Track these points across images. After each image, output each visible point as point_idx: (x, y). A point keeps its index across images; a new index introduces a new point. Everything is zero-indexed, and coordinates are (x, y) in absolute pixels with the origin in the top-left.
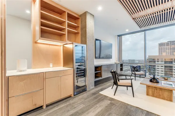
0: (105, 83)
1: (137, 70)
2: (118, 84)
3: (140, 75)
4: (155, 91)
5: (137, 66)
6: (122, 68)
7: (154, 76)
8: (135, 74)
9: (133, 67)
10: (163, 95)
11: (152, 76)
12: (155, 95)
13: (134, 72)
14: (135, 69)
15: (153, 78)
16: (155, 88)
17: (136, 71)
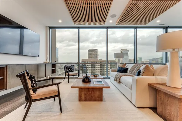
0: (17, 99)
1: (71, 70)
2: (33, 99)
3: (74, 76)
4: (87, 93)
5: (71, 66)
6: (55, 69)
7: (87, 75)
8: (69, 75)
9: (67, 67)
10: (95, 95)
11: (85, 75)
12: (88, 99)
13: (68, 73)
14: (69, 69)
15: (85, 78)
16: (88, 90)
17: (70, 72)
